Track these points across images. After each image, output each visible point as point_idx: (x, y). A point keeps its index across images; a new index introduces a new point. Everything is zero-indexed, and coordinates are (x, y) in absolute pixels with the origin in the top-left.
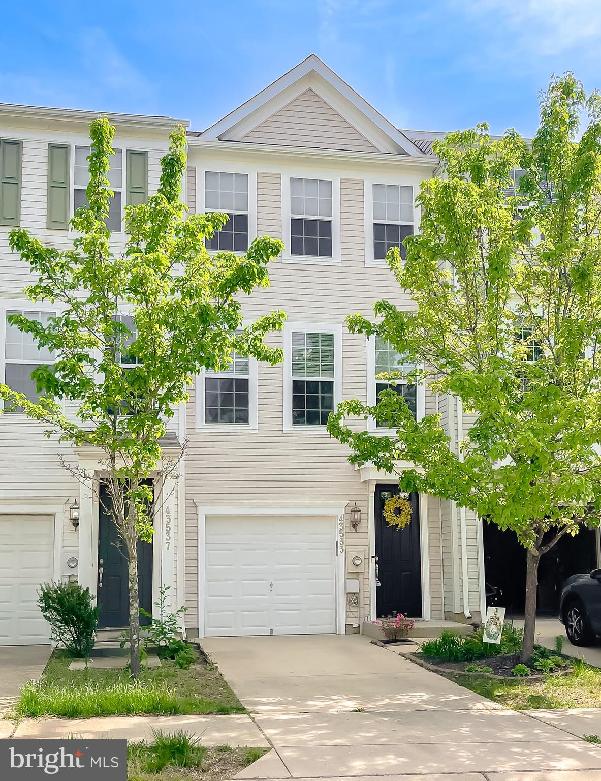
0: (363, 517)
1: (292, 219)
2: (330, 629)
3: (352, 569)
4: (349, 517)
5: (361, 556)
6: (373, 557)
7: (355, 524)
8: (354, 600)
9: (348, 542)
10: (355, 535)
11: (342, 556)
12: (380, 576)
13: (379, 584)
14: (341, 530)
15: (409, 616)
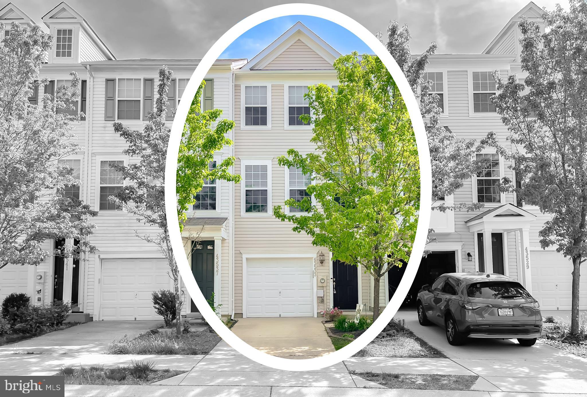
0: (326, 258)
1: (289, 107)
2: (309, 314)
3: (320, 285)
4: (318, 258)
5: (325, 278)
6: (332, 279)
7: (322, 262)
8: (321, 300)
9: (319, 271)
10: (322, 268)
11: (315, 278)
12: (336, 288)
13: (335, 292)
14: (315, 265)
15: (340, 309)
